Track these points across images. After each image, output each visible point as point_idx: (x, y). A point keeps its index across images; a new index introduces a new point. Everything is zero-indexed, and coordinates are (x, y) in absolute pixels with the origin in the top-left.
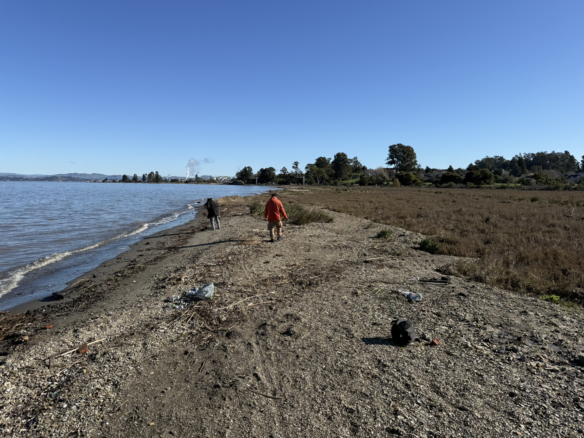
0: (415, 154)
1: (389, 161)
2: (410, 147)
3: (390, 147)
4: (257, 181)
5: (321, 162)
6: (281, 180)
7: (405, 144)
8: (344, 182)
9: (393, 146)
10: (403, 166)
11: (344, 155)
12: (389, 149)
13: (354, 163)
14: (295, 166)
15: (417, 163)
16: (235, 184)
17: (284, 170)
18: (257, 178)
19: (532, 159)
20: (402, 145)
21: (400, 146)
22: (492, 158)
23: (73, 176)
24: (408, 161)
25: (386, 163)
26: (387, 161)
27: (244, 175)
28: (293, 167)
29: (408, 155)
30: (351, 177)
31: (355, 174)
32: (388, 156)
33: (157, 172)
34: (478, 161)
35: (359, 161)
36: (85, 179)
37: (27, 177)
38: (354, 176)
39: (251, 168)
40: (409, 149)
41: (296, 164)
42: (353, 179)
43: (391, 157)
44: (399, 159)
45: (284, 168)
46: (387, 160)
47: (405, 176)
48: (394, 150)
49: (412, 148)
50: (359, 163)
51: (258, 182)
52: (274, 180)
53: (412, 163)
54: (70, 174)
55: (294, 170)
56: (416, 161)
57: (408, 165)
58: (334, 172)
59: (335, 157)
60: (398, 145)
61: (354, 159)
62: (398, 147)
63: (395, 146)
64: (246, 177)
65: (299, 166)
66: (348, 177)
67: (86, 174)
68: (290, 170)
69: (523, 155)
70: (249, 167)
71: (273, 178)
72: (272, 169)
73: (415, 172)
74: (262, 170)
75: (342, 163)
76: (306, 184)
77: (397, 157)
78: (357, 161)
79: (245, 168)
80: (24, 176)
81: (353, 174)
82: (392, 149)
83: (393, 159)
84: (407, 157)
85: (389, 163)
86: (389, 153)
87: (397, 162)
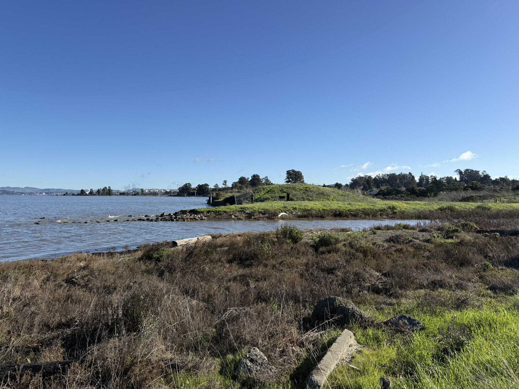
0: (303, 176)
1: (287, 180)
2: (300, 172)
3: (287, 171)
4: (195, 194)
5: (242, 180)
7: (297, 170)
11: (258, 176)
12: (286, 173)
13: (266, 180)
16: (179, 196)
17: (216, 186)
18: (196, 191)
19: (387, 178)
20: (295, 170)
21: (293, 171)
22: (362, 177)
24: (299, 181)
25: (285, 182)
28: (223, 184)
29: (298, 177)
32: (286, 177)
34: (353, 179)
35: (269, 179)
36: (20, 193)
39: (191, 184)
40: (298, 173)
41: (225, 182)
43: (288, 178)
44: (293, 180)
46: (285, 180)
48: (290, 173)
50: (269, 181)
51: (197, 194)
53: (301, 182)
56: (304, 181)
59: (252, 177)
60: (292, 170)
61: (266, 178)
63: (290, 171)
64: (186, 190)
65: (227, 183)
67: (19, 188)
69: (381, 175)
70: (189, 184)
71: (208, 191)
74: (199, 186)
75: (256, 181)
77: (291, 178)
79: (186, 184)
82: (288, 172)
83: (289, 179)
84: (298, 178)
85: (287, 182)
86: (286, 175)
87: (292, 182)
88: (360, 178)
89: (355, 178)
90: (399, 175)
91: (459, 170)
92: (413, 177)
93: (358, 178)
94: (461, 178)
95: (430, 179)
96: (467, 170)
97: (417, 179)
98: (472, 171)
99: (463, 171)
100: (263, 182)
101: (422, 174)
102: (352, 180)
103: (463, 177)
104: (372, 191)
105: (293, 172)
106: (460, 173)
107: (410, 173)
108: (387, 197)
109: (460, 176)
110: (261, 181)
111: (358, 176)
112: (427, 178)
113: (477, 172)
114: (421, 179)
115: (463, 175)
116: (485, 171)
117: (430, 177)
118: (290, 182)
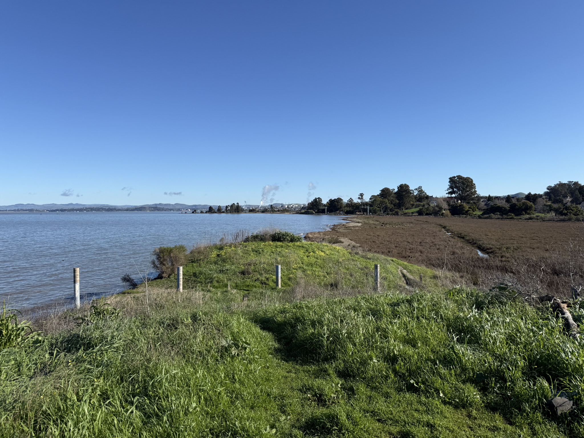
0: (475, 184)
1: (449, 191)
2: (469, 178)
3: (450, 178)
5: (385, 192)
6: (348, 209)
7: (465, 176)
8: (407, 211)
9: (453, 177)
10: (463, 196)
11: (407, 186)
12: (448, 180)
13: (419, 192)
14: (361, 197)
15: (477, 193)
16: (306, 214)
17: (351, 200)
18: (326, 208)
20: (461, 176)
21: (459, 177)
22: (565, 184)
23: (158, 206)
24: (467, 191)
25: (447, 194)
26: (447, 192)
28: (359, 198)
29: (468, 186)
30: (414, 206)
31: (418, 203)
32: (448, 187)
33: (238, 203)
34: (550, 187)
35: (423, 190)
36: (169, 209)
37: (119, 208)
38: (416, 205)
39: (321, 199)
40: (468, 180)
41: (362, 195)
42: (415, 207)
43: (451, 187)
44: (459, 190)
45: (351, 198)
46: (447, 190)
48: (454, 181)
49: (472, 179)
50: (424, 192)
51: (327, 211)
52: (342, 209)
53: (472, 193)
54: (156, 204)
55: (359, 201)
56: (475, 191)
57: (468, 195)
58: (398, 201)
59: (398, 188)
60: (457, 176)
61: (419, 188)
63: (454, 177)
64: (316, 207)
65: (364, 197)
66: (411, 206)
68: (356, 200)
70: (319, 198)
71: (341, 208)
72: (340, 200)
73: (475, 201)
74: (331, 201)
75: (404, 193)
76: (371, 213)
77: (456, 187)
78: (422, 190)
79: (316, 199)
80: (115, 207)
81: (415, 204)
82: (452, 180)
83: (453, 189)
84: (466, 187)
85: (449, 193)
86: (449, 184)
87: (457, 193)
88: (561, 185)
89: (553, 185)
93: (557, 184)
100: (415, 194)
102: (548, 189)
105: (460, 178)
110: (411, 193)
118: (455, 194)
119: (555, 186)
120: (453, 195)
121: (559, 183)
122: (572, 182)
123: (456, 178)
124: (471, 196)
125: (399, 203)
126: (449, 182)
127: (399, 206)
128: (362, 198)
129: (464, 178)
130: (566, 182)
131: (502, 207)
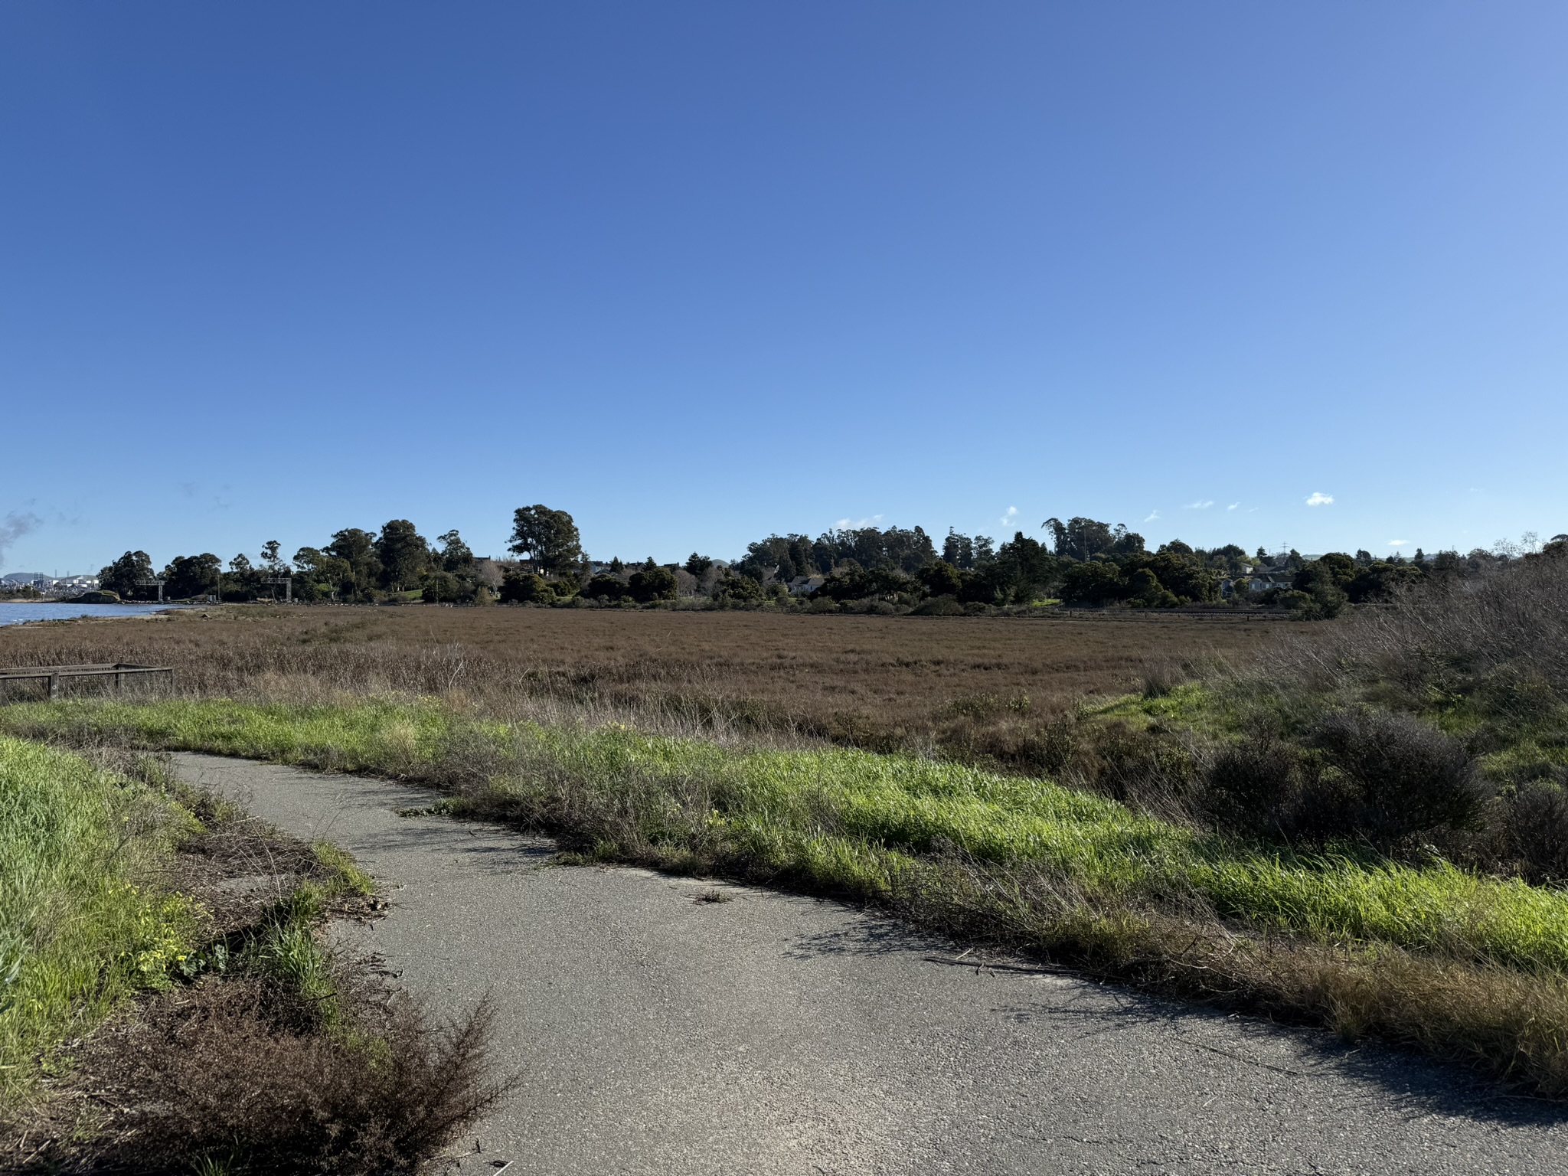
0: (576, 530)
1: (515, 543)
2: (564, 513)
3: (518, 512)
4: (160, 593)
5: (348, 543)
6: (233, 587)
7: (553, 507)
9: (525, 509)
10: (548, 558)
11: (408, 527)
12: (514, 516)
13: (450, 544)
14: (269, 552)
17: (240, 561)
19: (853, 544)
20: (545, 508)
21: (541, 510)
22: (782, 539)
24: (559, 546)
25: (509, 550)
26: (510, 545)
27: (122, 576)
28: (264, 555)
29: (558, 532)
32: (513, 533)
35: (462, 541)
38: (436, 577)
39: (147, 556)
40: (559, 518)
41: (273, 546)
43: (520, 534)
44: (539, 541)
45: (240, 556)
46: (511, 541)
47: (522, 581)
48: (527, 518)
49: (569, 516)
50: (462, 546)
52: (215, 588)
53: (569, 551)
55: (266, 563)
56: (578, 547)
57: (560, 555)
58: (381, 566)
59: (384, 530)
60: (535, 507)
61: (451, 535)
62: (537, 513)
63: (528, 509)
64: (129, 579)
65: (280, 552)
68: (257, 563)
69: (836, 534)
70: (139, 553)
71: (210, 583)
72: (209, 559)
74: (180, 562)
75: (399, 545)
76: (296, 600)
77: (532, 535)
78: (458, 541)
79: (130, 555)
82: (522, 515)
83: (526, 540)
84: (557, 536)
85: (515, 549)
86: (515, 525)
87: (535, 548)
88: (777, 542)
89: (759, 542)
90: (888, 533)
91: (1056, 520)
92: (927, 540)
93: (769, 540)
94: (1060, 544)
95: (973, 545)
96: (1076, 521)
97: (939, 548)
98: (1091, 523)
99: (1065, 524)
101: (951, 533)
102: (750, 549)
103: (1065, 542)
104: (806, 582)
105: (541, 512)
106: (1058, 528)
107: (918, 529)
108: (851, 603)
109: (1058, 538)
111: (768, 536)
112: (966, 543)
113: (1102, 527)
114: (951, 544)
115: (1065, 534)
116: (1123, 525)
117: (973, 540)
118: (529, 551)
119: (765, 542)
120: (526, 556)
121: (771, 537)
122: (797, 535)
123: (533, 512)
124: (567, 558)
125: (385, 571)
126: (515, 520)
127: (385, 580)
128: (273, 556)
129: (550, 511)
130: (785, 536)
131: (616, 583)
